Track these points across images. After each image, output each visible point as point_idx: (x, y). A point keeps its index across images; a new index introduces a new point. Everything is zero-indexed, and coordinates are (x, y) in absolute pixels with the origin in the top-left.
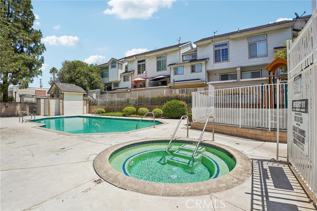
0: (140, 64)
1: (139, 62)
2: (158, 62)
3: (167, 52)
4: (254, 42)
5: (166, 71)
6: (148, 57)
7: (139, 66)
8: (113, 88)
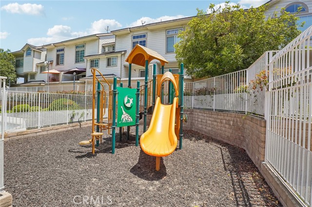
0: (59, 53)
1: (58, 51)
2: (77, 52)
3: (86, 42)
4: (172, 35)
5: (84, 64)
6: (67, 46)
7: (58, 56)
8: (29, 81)
